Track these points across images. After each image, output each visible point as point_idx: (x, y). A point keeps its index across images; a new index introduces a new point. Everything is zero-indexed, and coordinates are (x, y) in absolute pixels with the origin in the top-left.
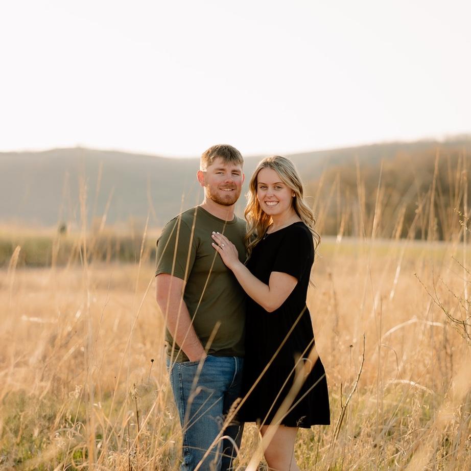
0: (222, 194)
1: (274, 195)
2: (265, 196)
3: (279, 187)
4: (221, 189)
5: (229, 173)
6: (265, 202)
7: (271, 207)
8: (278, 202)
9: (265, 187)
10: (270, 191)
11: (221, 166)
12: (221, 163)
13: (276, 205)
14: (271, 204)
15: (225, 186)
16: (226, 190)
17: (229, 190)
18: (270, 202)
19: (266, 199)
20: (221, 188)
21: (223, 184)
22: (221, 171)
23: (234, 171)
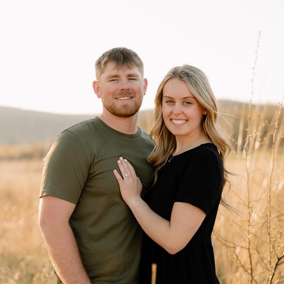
0: (119, 104)
1: (183, 112)
2: (171, 113)
3: (188, 103)
4: (116, 98)
5: (124, 79)
6: (171, 120)
7: (178, 126)
8: (187, 120)
9: (172, 101)
10: (178, 107)
11: (115, 73)
12: (114, 69)
13: (184, 124)
14: (179, 122)
15: (121, 94)
16: (123, 98)
17: (126, 98)
18: (178, 120)
19: (173, 117)
20: (117, 96)
21: (118, 92)
22: (115, 78)
23: (130, 76)
